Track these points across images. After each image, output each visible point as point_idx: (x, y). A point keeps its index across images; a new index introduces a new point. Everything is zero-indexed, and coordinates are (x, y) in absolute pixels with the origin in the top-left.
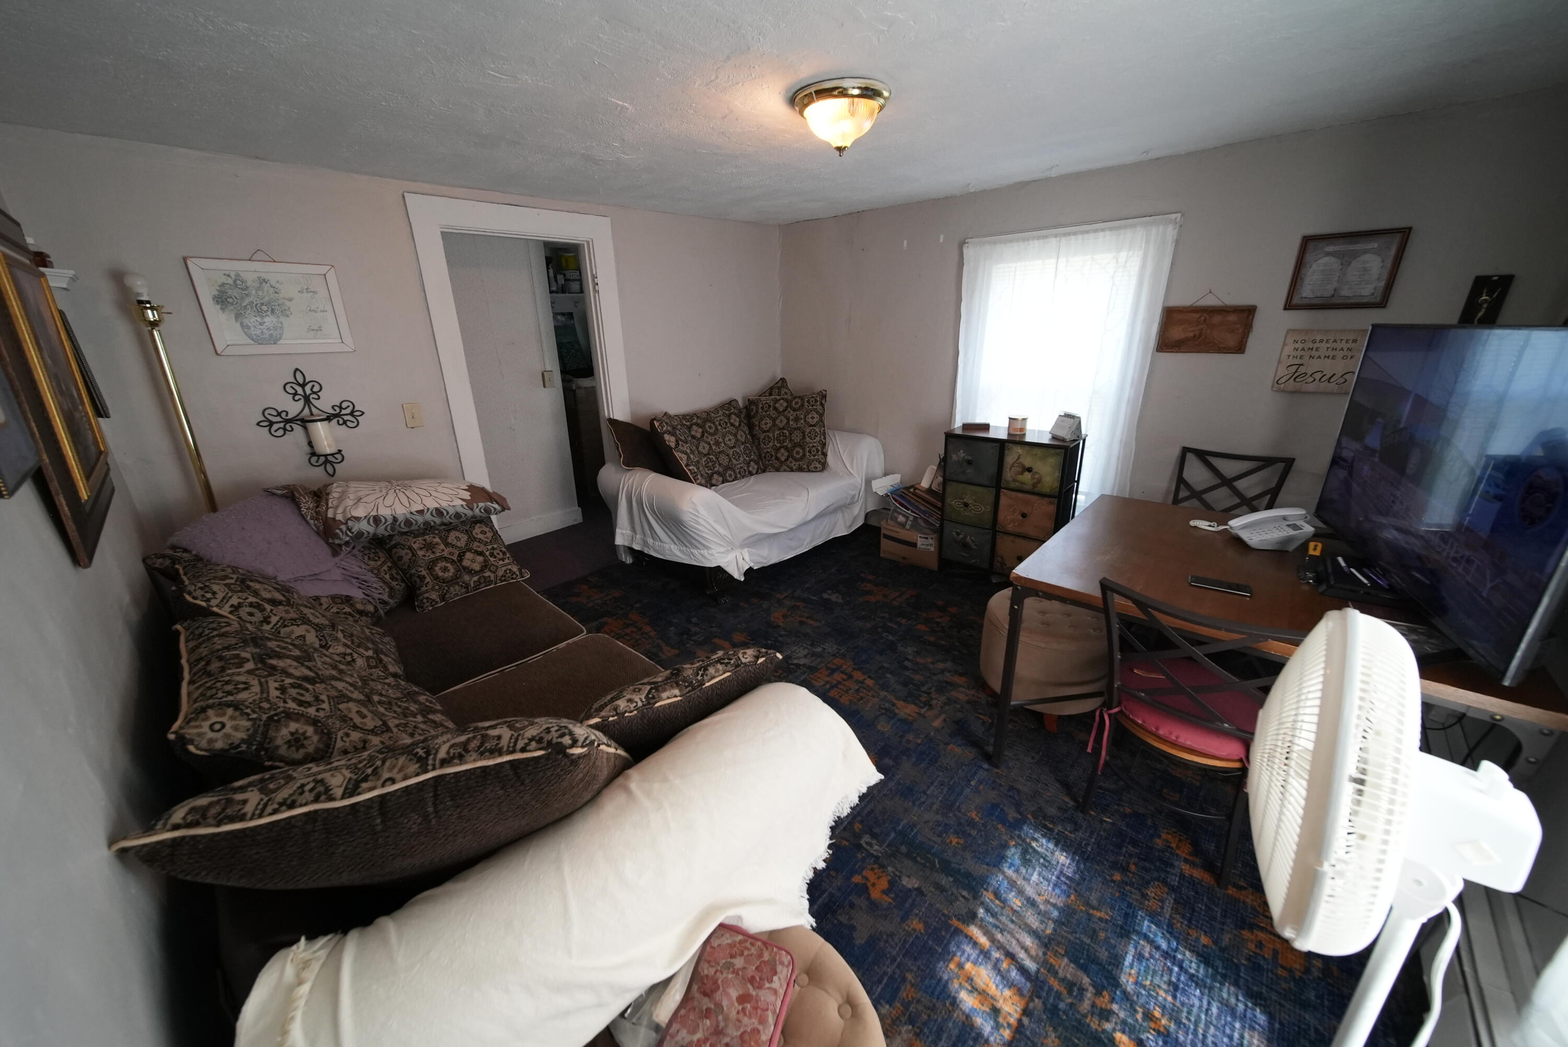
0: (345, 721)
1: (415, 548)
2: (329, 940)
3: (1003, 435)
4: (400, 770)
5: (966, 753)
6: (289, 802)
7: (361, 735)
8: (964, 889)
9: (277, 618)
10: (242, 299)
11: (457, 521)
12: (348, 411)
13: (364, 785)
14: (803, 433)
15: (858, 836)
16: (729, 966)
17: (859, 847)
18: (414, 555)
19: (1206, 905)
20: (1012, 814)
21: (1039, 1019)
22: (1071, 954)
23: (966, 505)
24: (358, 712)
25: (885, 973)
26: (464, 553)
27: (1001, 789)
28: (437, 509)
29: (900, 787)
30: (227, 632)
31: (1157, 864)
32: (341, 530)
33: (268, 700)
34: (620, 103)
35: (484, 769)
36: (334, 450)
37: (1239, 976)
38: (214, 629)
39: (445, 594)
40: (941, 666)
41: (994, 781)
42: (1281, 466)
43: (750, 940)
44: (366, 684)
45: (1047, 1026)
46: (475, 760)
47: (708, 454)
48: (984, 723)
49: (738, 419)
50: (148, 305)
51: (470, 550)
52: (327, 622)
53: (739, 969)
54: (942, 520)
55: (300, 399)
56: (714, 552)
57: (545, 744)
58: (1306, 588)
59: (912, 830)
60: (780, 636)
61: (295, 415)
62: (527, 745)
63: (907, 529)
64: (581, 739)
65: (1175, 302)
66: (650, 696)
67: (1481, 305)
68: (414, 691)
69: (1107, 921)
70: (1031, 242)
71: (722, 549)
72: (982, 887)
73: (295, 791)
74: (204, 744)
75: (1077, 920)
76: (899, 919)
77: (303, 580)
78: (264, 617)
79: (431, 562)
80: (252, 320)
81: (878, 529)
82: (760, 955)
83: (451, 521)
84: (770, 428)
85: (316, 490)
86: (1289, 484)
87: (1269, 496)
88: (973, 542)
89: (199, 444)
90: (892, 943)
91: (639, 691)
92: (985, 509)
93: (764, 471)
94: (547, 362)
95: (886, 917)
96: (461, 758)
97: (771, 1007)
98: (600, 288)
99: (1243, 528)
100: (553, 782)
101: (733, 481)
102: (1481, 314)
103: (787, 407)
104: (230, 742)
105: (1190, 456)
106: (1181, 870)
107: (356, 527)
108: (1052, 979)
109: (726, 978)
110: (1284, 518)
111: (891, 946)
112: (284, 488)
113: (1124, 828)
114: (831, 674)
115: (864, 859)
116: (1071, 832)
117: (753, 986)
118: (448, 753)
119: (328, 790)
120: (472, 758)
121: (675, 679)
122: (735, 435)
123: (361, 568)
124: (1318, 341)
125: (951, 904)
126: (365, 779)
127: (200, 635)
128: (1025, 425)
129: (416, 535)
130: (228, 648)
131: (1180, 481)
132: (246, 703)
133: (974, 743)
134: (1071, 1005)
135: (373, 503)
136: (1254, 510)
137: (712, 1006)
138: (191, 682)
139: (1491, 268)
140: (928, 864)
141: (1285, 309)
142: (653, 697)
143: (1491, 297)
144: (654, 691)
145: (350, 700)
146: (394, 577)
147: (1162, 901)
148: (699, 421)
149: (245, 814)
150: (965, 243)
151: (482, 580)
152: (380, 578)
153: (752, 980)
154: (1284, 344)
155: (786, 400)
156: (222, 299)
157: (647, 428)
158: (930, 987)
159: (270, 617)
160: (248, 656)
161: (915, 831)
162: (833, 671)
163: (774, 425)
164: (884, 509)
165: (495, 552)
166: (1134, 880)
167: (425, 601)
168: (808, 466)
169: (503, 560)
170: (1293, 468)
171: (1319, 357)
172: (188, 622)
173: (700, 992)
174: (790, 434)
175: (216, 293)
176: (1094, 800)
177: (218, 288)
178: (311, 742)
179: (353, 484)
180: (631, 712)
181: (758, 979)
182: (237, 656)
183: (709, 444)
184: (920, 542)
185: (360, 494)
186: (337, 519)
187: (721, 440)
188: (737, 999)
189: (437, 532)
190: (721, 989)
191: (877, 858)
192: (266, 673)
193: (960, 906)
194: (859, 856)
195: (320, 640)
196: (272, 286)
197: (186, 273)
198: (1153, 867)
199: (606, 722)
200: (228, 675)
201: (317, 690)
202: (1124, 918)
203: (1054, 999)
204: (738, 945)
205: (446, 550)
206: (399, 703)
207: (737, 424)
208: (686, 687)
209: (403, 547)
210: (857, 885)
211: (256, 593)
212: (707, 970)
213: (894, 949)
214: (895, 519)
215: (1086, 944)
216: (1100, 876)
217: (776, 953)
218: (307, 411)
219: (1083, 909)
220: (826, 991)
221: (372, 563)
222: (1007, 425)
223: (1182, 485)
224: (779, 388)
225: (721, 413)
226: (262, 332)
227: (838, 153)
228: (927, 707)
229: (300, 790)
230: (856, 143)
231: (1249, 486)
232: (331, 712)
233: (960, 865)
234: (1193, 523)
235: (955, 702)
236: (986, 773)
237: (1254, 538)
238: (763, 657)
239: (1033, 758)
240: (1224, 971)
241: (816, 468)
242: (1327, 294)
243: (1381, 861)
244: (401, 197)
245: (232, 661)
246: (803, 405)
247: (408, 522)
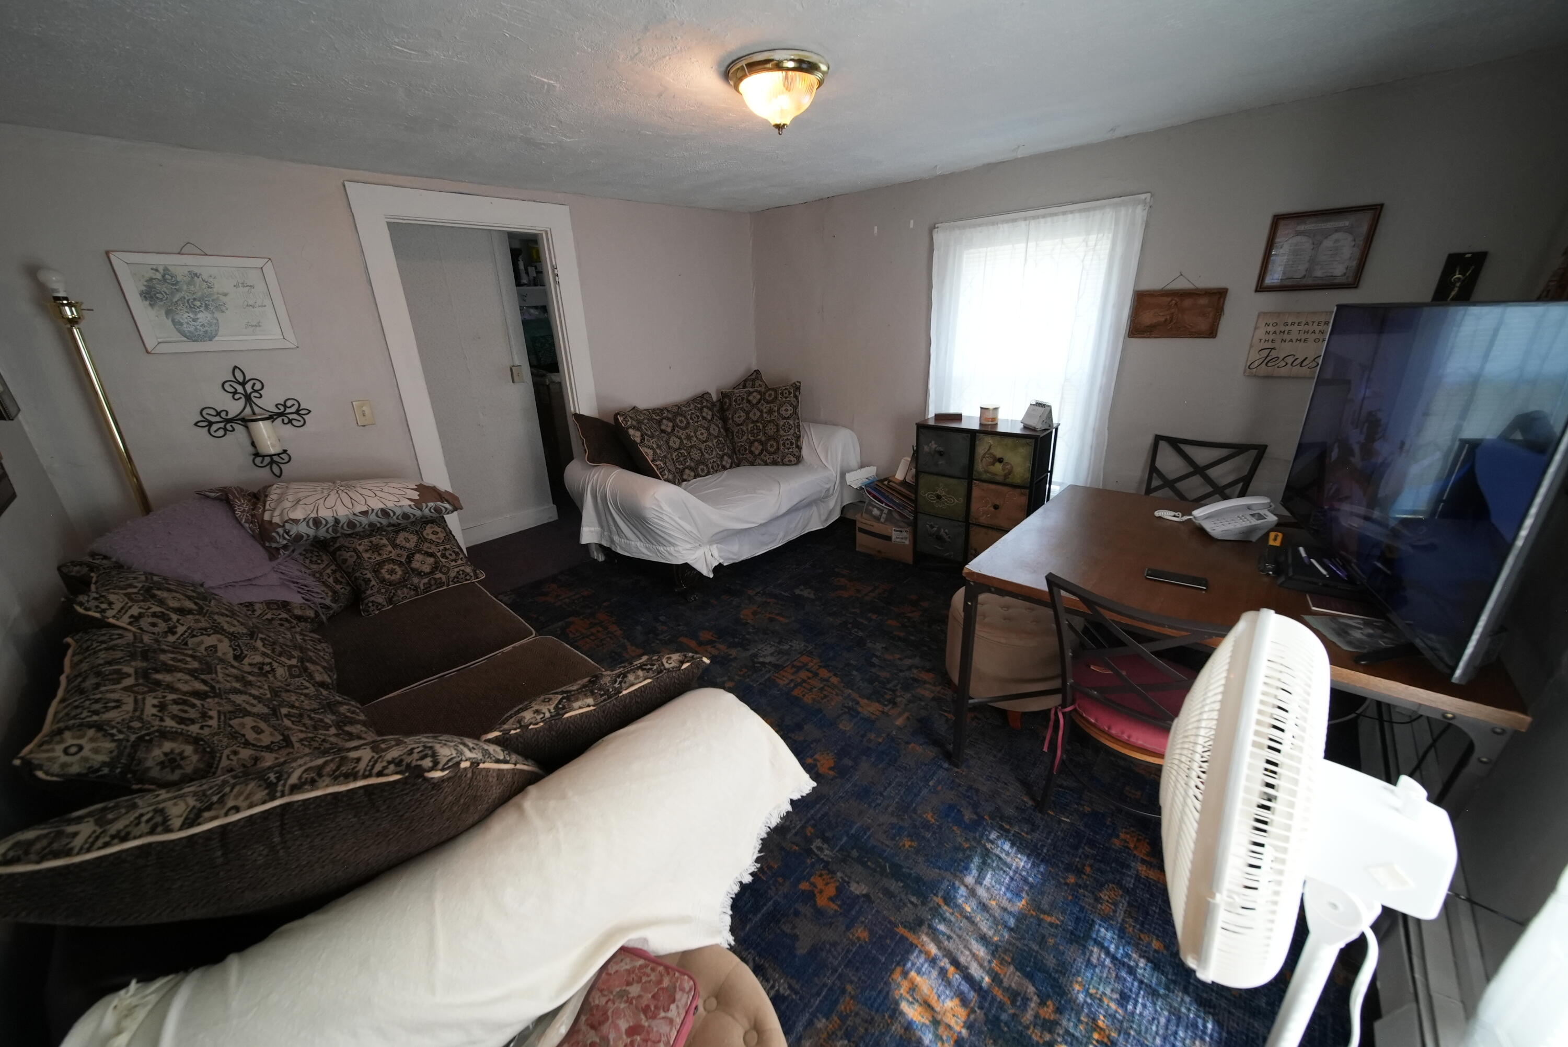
0: (236, 738)
1: (361, 551)
2: (168, 981)
3: (975, 426)
4: (247, 798)
5: (930, 752)
6: (123, 834)
7: (253, 752)
8: (914, 895)
9: (184, 628)
10: (173, 294)
11: (406, 521)
12: (293, 409)
13: (207, 815)
14: (777, 425)
15: (809, 841)
16: (623, 995)
17: (809, 852)
18: (358, 557)
19: (1160, 909)
20: (968, 815)
21: (979, 1032)
22: (1017, 962)
23: (939, 497)
24: (253, 728)
25: (825, 985)
26: (413, 555)
27: (960, 789)
28: (382, 510)
29: (857, 789)
30: (116, 645)
31: (1113, 865)
32: (278, 533)
33: (140, 719)
34: (545, 80)
35: (335, 795)
36: (278, 450)
37: (1189, 983)
38: (103, 642)
39: (392, 597)
40: (908, 662)
41: (953, 781)
42: (1253, 453)
43: (652, 965)
44: (276, 695)
45: (987, 1039)
46: (327, 786)
47: (679, 448)
48: (947, 720)
49: (710, 413)
50: (65, 302)
51: (419, 551)
52: (245, 631)
53: (633, 998)
54: (916, 513)
55: (240, 398)
56: (680, 549)
57: (403, 768)
58: (1266, 579)
59: (865, 833)
60: (749, 633)
61: (234, 415)
62: (385, 768)
63: (882, 523)
64: (443, 761)
65: (1145, 286)
66: (560, 706)
67: (1454, 284)
68: (336, 700)
69: (1057, 927)
70: (1000, 226)
71: (689, 546)
72: (932, 892)
73: (131, 822)
74: (56, 768)
75: (1027, 925)
76: (843, 928)
77: (234, 586)
78: (169, 628)
79: (377, 564)
80: (184, 316)
81: (853, 522)
82: (660, 982)
83: (399, 521)
84: (744, 421)
85: (256, 491)
86: (1263, 471)
87: (1241, 485)
88: (947, 534)
89: (129, 447)
90: (835, 953)
91: (548, 701)
92: (955, 501)
93: (738, 465)
94: (516, 357)
95: (831, 924)
96: (313, 783)
97: (663, 1039)
98: (561, 279)
99: (1207, 518)
100: (413, 808)
101: (706, 475)
102: (1453, 293)
103: (760, 400)
104: (87, 765)
105: (1163, 444)
106: (1137, 871)
107: (294, 530)
108: (997, 988)
109: (618, 1008)
110: (1249, 507)
111: (834, 957)
112: (220, 490)
113: (1082, 828)
114: (796, 672)
115: (813, 865)
116: (1027, 833)
117: (646, 1016)
118: (300, 778)
119: (166, 820)
120: (325, 784)
121: (589, 689)
122: (708, 429)
123: (301, 572)
124: (1290, 324)
125: (899, 910)
126: (209, 808)
127: (87, 649)
128: (997, 414)
129: (361, 536)
130: (109, 663)
131: (1153, 469)
132: (113, 723)
133: (936, 742)
134: (1014, 1016)
135: (313, 505)
136: (1226, 497)
137: (598, 1040)
138: (63, 700)
139: (1464, 245)
140: (878, 869)
141: (1256, 291)
142: (564, 708)
143: (1464, 275)
144: (564, 701)
145: (247, 713)
146: (339, 581)
147: (1115, 904)
148: (670, 416)
149: (72, 849)
150: (935, 228)
151: (433, 582)
152: (323, 582)
153: (646, 1010)
154: (1256, 328)
155: (759, 393)
156: (150, 295)
157: (612, 422)
158: (870, 998)
159: (176, 627)
160: (130, 670)
161: (868, 834)
162: (799, 669)
163: (748, 418)
164: (861, 502)
165: (447, 553)
166: (1088, 882)
167: (370, 604)
168: (782, 460)
169: (455, 561)
170: (1265, 455)
171: (1291, 341)
172: (80, 634)
173: (588, 1025)
174: (764, 427)
175: (144, 288)
176: (1053, 798)
177: (146, 283)
178: (189, 762)
179: (294, 486)
180: (537, 724)
181: (653, 1008)
182: (118, 672)
183: (680, 438)
184: (895, 535)
185: (300, 495)
186: (274, 521)
187: (692, 434)
188: (626, 1030)
189: (384, 533)
190: (610, 1021)
191: (827, 863)
192: (146, 689)
193: (908, 913)
194: (809, 861)
195: (234, 650)
196: (203, 281)
197: (111, 270)
198: (1108, 869)
199: (508, 736)
200: (101, 693)
201: (206, 706)
202: (1075, 923)
203: (997, 1009)
204: (637, 971)
205: (394, 552)
206: (313, 715)
207: (709, 417)
208: (602, 696)
209: (347, 549)
210: (803, 892)
211: (161, 602)
212: (598, 1000)
213: (837, 959)
214: (869, 512)
215: (1034, 951)
216: (1053, 878)
217: (677, 978)
218: (248, 410)
219: (1034, 913)
220: (733, 1017)
221: (314, 567)
222: (979, 415)
223: (1154, 475)
224: (753, 380)
225: (692, 406)
226: (196, 329)
227: (777, 130)
228: (890, 706)
229: (136, 822)
230: (796, 120)
231: (1222, 474)
232: (219, 728)
233: (912, 869)
234: (1158, 513)
235: (920, 700)
236: (946, 772)
237: (1216, 529)
238: (688, 661)
239: (995, 756)
240: (1174, 978)
241: (790, 461)
242: (1298, 275)
243: (1277, 893)
244: (342, 187)
245: (110, 677)
246: (776, 397)
247: (351, 524)
